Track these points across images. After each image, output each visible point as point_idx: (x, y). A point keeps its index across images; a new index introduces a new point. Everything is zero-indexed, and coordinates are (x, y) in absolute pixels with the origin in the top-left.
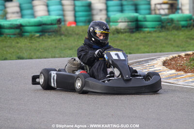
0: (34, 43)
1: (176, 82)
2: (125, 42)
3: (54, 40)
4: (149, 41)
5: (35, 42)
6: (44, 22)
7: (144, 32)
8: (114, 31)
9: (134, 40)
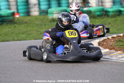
1: (110, 58)
3: (10, 27)
6: (3, 15)
8: (51, 20)
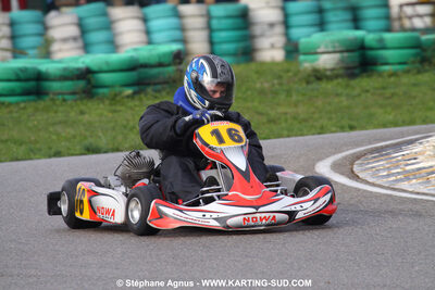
0: (120, 111)
2: (336, 100)
4: (393, 95)
5: (123, 108)
6: (142, 61)
7: (380, 74)
8: (309, 76)
9: (359, 95)
